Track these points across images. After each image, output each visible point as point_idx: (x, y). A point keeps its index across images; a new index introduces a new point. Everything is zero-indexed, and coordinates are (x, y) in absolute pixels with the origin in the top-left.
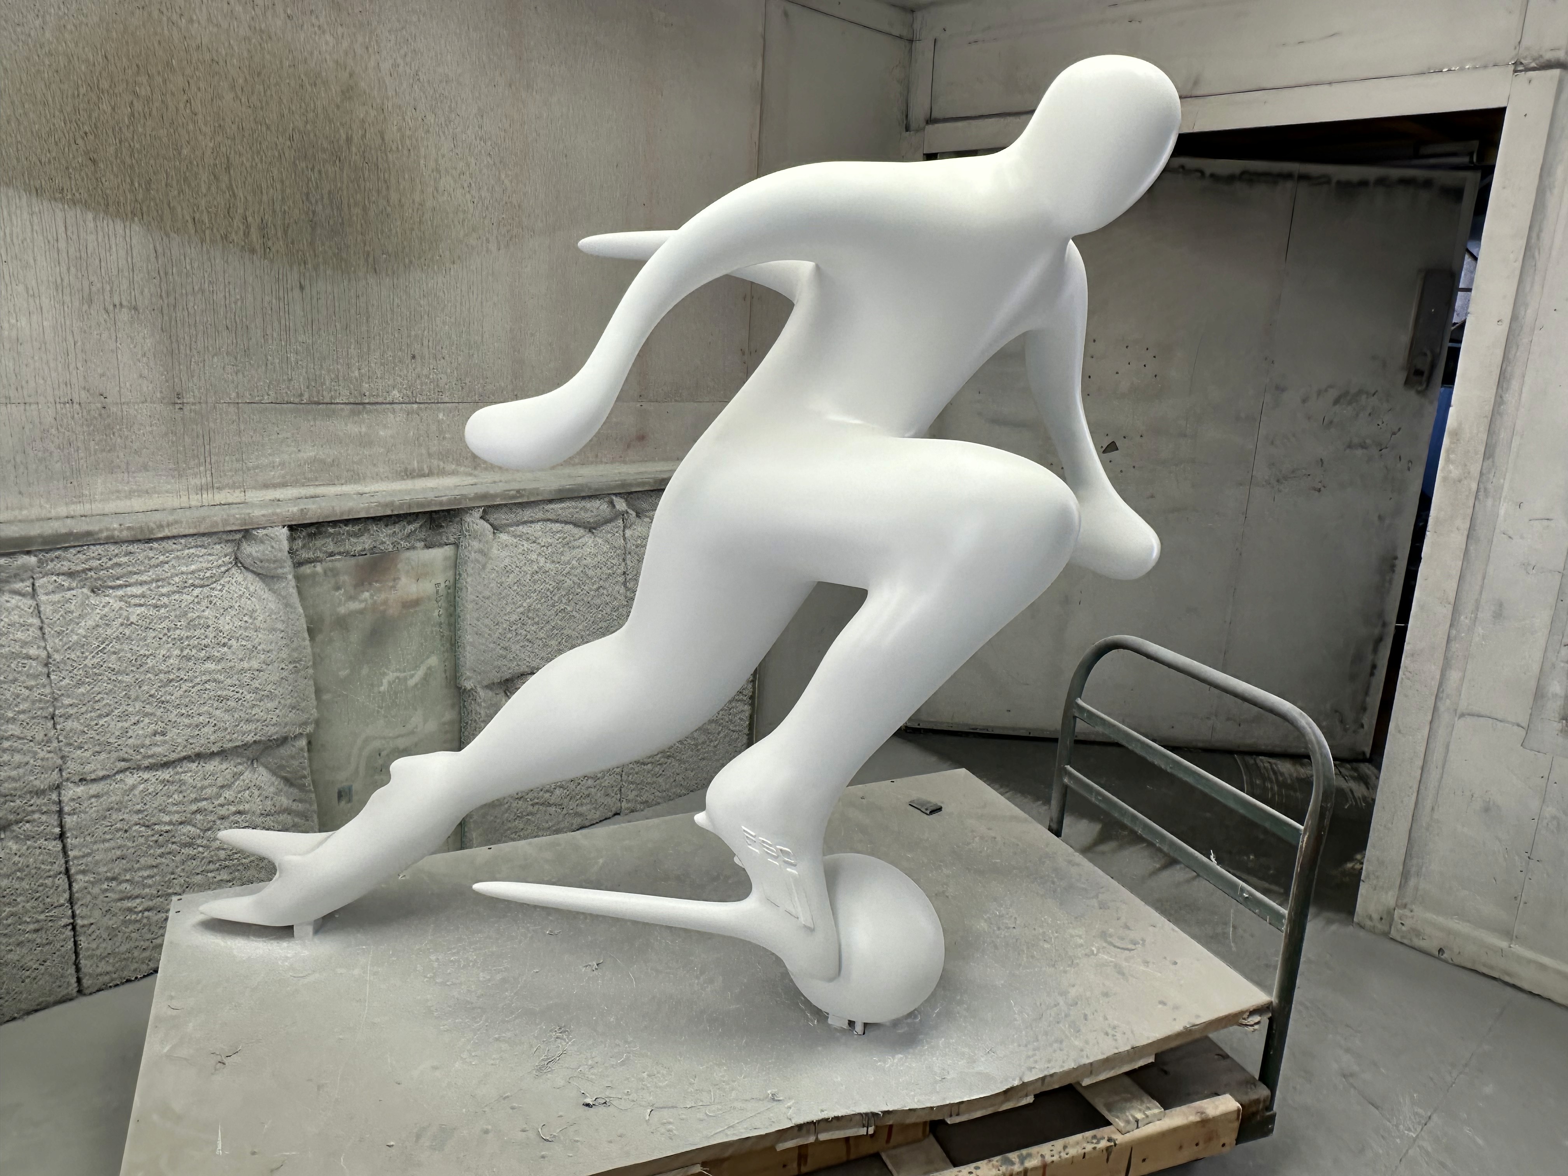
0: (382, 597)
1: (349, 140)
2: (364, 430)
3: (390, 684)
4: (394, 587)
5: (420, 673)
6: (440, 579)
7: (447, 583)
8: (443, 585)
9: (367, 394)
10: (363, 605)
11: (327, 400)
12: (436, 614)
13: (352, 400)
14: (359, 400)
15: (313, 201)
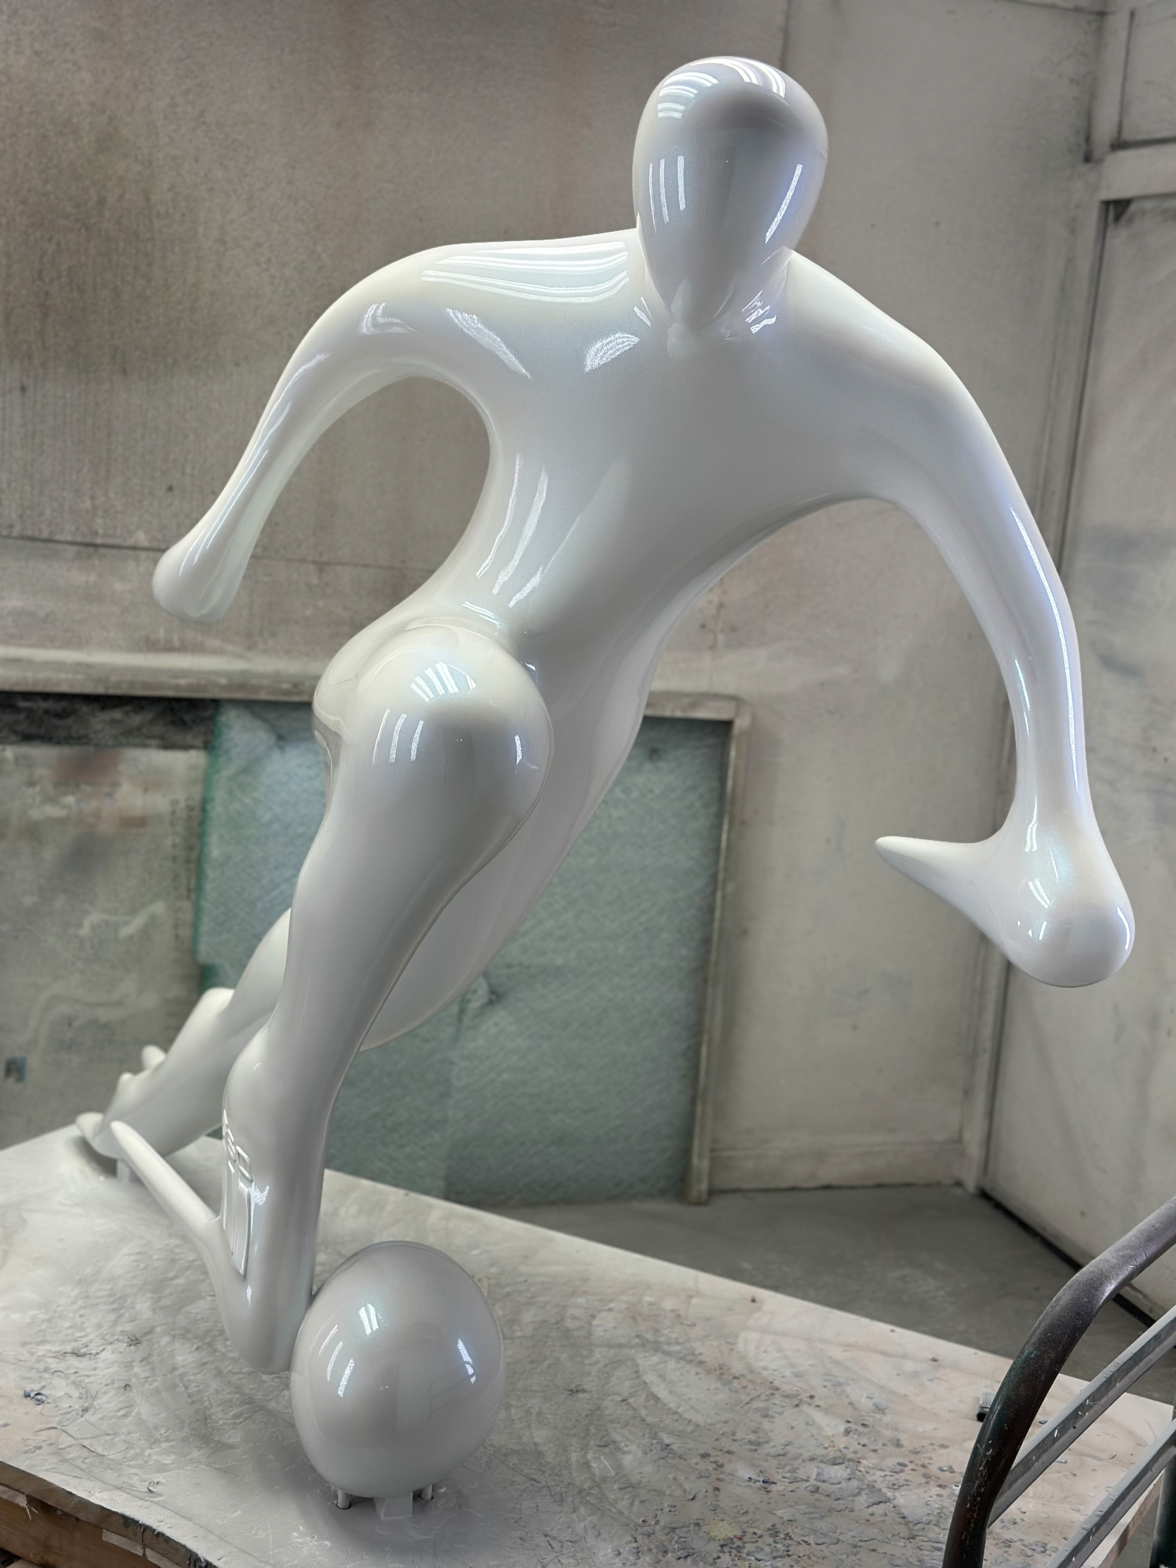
0: (90, 806)
1: (101, 202)
2: (93, 578)
3: (94, 928)
4: (110, 795)
5: (139, 921)
6: (181, 796)
7: (190, 802)
8: (182, 805)
9: (101, 532)
10: (63, 813)
11: (45, 535)
12: (169, 842)
13: (79, 539)
14: (88, 539)
15: (47, 279)
